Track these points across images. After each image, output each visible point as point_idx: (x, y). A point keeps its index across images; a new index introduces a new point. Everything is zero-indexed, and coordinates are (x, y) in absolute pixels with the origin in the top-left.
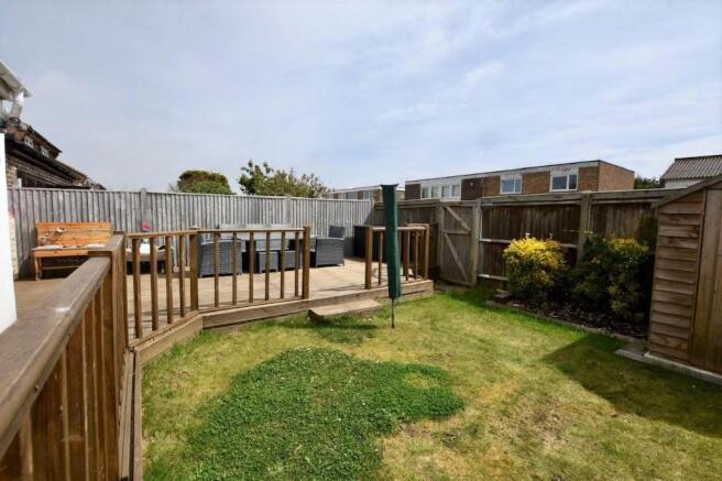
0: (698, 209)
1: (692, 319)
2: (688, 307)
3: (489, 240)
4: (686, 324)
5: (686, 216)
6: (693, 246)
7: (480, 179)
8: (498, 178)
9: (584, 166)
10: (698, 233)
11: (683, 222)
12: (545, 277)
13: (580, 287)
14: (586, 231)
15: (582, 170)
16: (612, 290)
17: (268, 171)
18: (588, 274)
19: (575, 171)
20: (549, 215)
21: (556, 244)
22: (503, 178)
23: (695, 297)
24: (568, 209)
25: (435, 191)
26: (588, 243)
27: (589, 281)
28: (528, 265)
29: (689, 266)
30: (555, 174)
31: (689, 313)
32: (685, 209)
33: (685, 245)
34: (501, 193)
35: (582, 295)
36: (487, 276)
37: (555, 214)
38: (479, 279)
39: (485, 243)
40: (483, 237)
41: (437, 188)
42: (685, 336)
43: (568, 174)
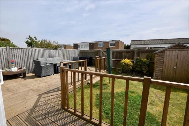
0: (163, 54)
1: (162, 73)
2: (161, 71)
3: (114, 60)
4: (161, 74)
5: (161, 55)
6: (162, 60)
7: (93, 43)
8: (98, 43)
9: (116, 41)
10: (163, 58)
11: (161, 56)
12: (131, 67)
13: (137, 69)
14: (136, 57)
15: (116, 42)
16: (143, 69)
17: (36, 39)
18: (138, 66)
19: (114, 42)
20: (128, 54)
21: (131, 60)
22: (99, 43)
23: (162, 70)
24: (132, 53)
25: (85, 46)
26: (137, 60)
27: (139, 67)
28: (127, 65)
29: (161, 64)
30: (110, 43)
31: (162, 72)
32: (161, 54)
33: (161, 60)
34: (99, 47)
35: (137, 71)
36: (114, 68)
37: (129, 54)
38: (112, 69)
39: (113, 60)
40: (113, 59)
41: (82, 45)
42: (161, 76)
43: (113, 43)
